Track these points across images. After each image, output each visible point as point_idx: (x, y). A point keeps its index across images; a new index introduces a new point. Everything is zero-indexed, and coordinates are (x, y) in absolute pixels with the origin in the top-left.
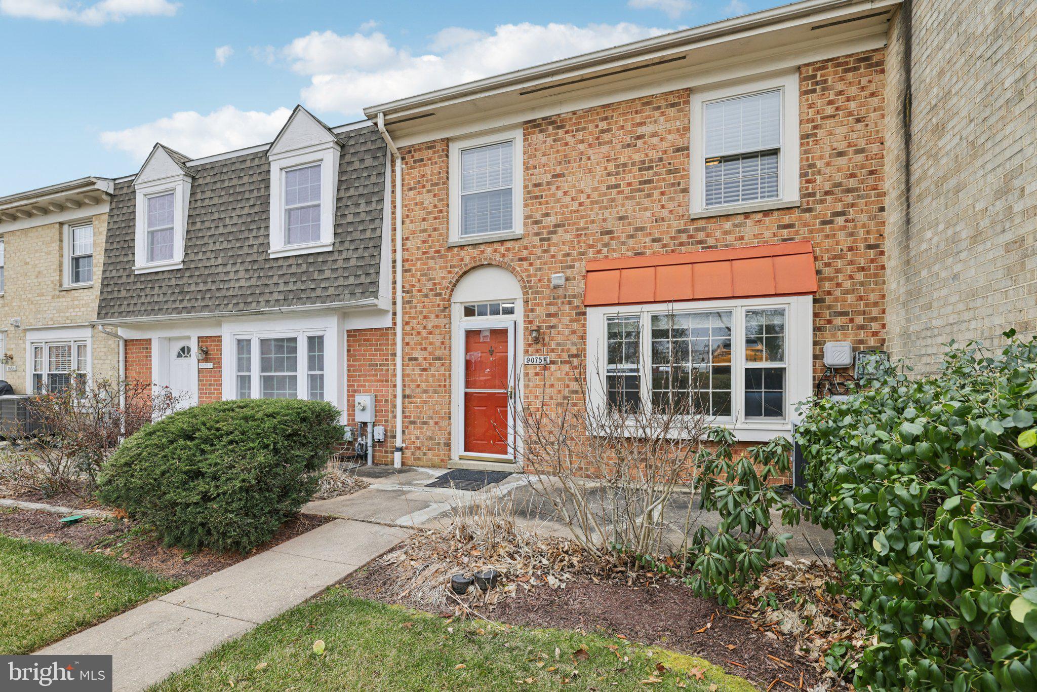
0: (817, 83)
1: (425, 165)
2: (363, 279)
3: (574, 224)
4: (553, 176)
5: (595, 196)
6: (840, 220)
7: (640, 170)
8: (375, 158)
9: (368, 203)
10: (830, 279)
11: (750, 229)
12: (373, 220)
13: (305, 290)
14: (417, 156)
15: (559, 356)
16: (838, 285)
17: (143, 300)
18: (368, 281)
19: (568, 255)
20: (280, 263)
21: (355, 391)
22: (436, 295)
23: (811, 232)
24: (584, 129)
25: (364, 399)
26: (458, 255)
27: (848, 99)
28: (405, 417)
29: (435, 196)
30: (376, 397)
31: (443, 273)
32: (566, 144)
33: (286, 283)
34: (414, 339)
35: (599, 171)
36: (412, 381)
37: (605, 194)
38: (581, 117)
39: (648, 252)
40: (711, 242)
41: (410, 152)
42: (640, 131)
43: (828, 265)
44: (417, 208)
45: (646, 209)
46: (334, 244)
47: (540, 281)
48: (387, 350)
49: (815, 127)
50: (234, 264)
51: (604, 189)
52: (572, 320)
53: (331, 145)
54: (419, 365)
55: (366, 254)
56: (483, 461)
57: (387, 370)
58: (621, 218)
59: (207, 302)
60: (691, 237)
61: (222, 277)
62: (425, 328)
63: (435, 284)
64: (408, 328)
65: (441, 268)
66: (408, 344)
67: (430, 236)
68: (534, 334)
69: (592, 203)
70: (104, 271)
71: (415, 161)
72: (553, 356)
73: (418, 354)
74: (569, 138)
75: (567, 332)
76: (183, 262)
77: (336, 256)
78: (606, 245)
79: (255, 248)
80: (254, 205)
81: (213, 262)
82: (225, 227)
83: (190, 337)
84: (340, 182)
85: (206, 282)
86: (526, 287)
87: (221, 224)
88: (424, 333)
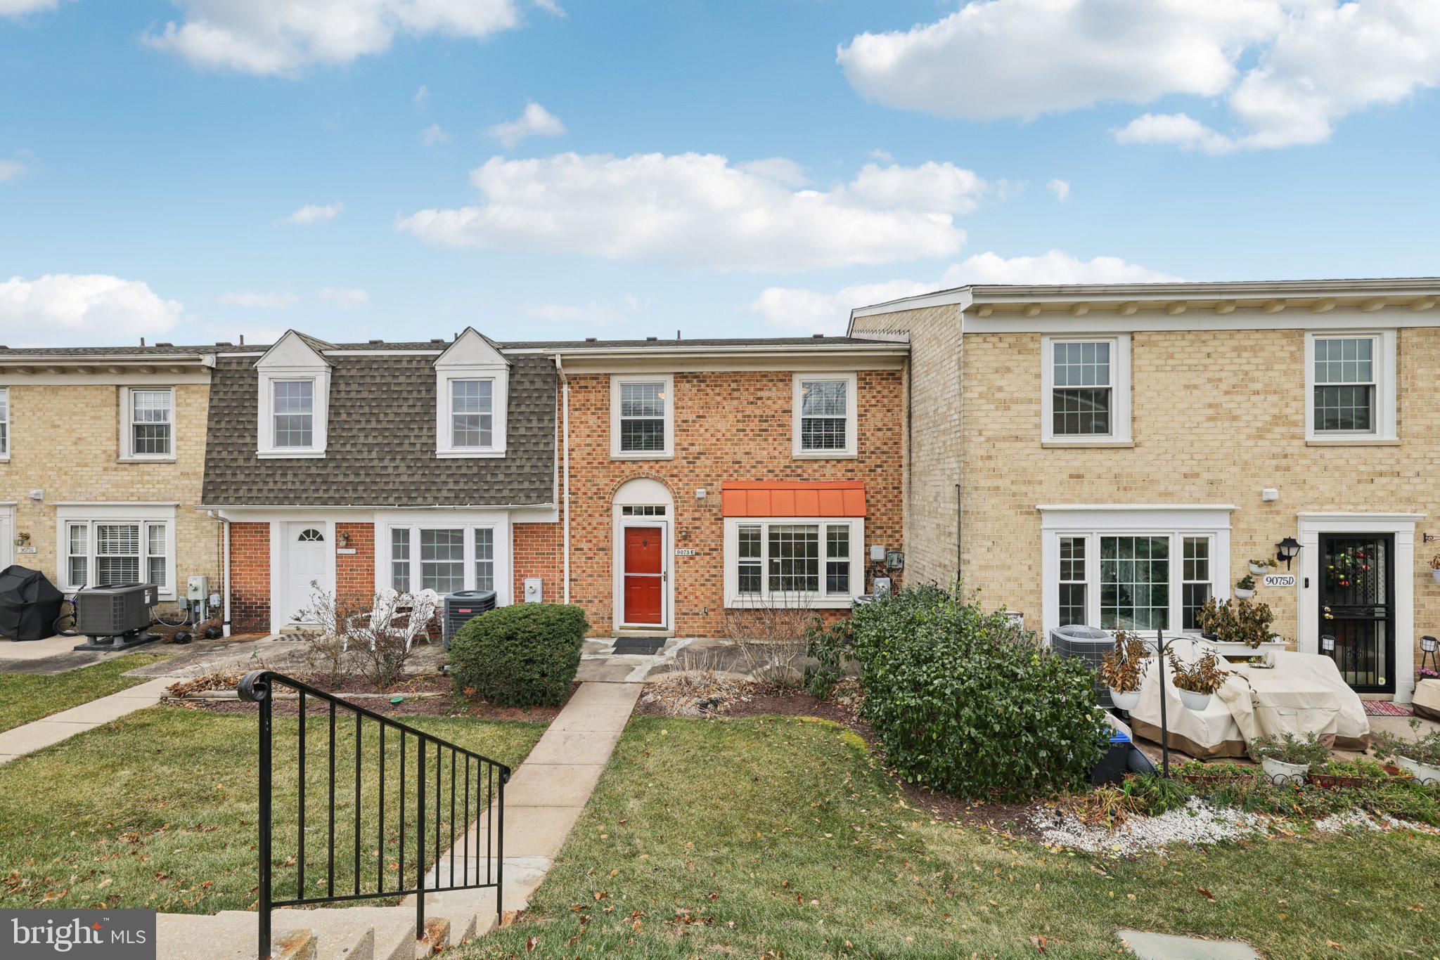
0: (867, 384)
1: (590, 392)
2: (537, 485)
3: (713, 454)
4: (698, 417)
5: (728, 435)
6: (879, 470)
7: (760, 421)
8: (545, 382)
9: (540, 420)
10: (874, 506)
11: (829, 470)
12: (545, 436)
13: (478, 490)
14: (582, 383)
15: (702, 549)
16: (878, 510)
17: (271, 486)
18: (543, 487)
19: (708, 476)
20: (449, 463)
21: (522, 576)
22: (600, 498)
23: (864, 475)
24: (720, 386)
25: (533, 584)
26: (619, 467)
27: (883, 397)
28: (571, 596)
29: (599, 418)
30: (543, 580)
31: (607, 481)
32: (707, 395)
33: (456, 482)
34: (579, 533)
35: (731, 417)
36: (578, 567)
37: (735, 435)
38: (718, 377)
39: (765, 479)
40: (805, 476)
41: (575, 379)
42: (760, 394)
43: (873, 497)
44: (582, 426)
45: (764, 449)
46: (507, 452)
47: (687, 493)
48: (554, 541)
49: (866, 411)
50: (393, 459)
51: (735, 431)
52: (711, 524)
53: (505, 367)
54: (585, 554)
55: (539, 464)
56: (637, 630)
57: (554, 558)
58: (747, 453)
59: (360, 493)
60: (793, 471)
61: (378, 471)
62: (590, 524)
63: (599, 489)
64: (574, 524)
65: (604, 476)
66: (574, 537)
67: (594, 450)
68: (684, 534)
69: (726, 440)
71: (580, 387)
72: (697, 549)
73: (585, 545)
74: (709, 390)
75: (708, 532)
76: (326, 452)
77: (509, 463)
78: (736, 471)
79: (418, 447)
80: (414, 406)
81: (365, 455)
82: (379, 421)
83: (324, 522)
84: (510, 399)
85: (358, 475)
86: (676, 497)
87: (373, 419)
88: (589, 528)
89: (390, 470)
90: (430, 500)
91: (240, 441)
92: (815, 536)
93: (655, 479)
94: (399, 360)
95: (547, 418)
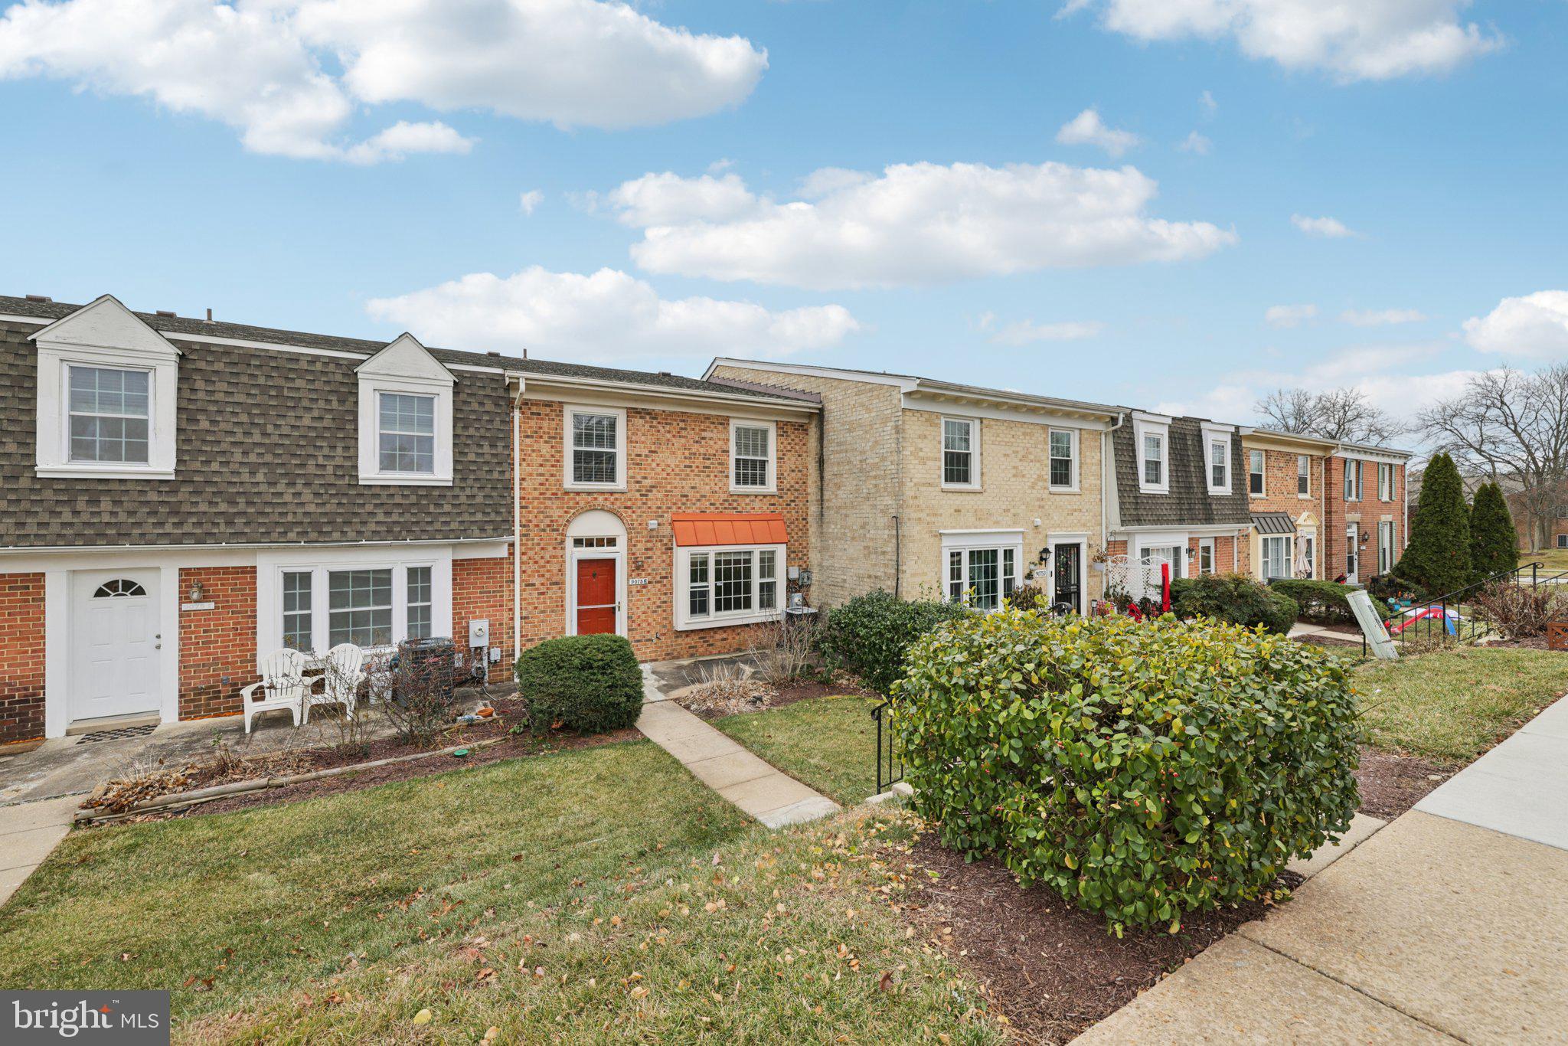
0: (783, 432)
1: (542, 419)
2: (493, 516)
3: (663, 487)
4: (650, 452)
5: (677, 471)
6: (793, 504)
7: (703, 459)
8: (497, 405)
9: (494, 446)
10: (789, 534)
11: (757, 504)
12: (501, 463)
13: (417, 522)
14: (534, 409)
15: (654, 578)
16: (792, 537)
18: (500, 518)
19: (660, 508)
21: (463, 618)
22: (553, 530)
23: (782, 509)
24: (670, 424)
25: (479, 625)
26: (573, 499)
27: (796, 445)
28: (521, 635)
29: (551, 447)
30: (489, 621)
31: (561, 512)
32: (658, 431)
33: (388, 514)
34: (532, 568)
35: (679, 454)
36: (529, 604)
37: (683, 471)
38: (668, 415)
39: (708, 511)
40: (740, 509)
41: (527, 404)
42: (704, 434)
43: (789, 527)
44: (534, 454)
45: (707, 484)
46: (454, 479)
47: (640, 524)
48: (503, 577)
49: (782, 455)
50: (292, 484)
51: (682, 467)
52: (663, 553)
54: (537, 589)
55: (494, 494)
57: (502, 596)
58: (693, 488)
59: (239, 528)
60: (730, 505)
61: (268, 498)
62: (542, 558)
63: (552, 521)
64: (525, 558)
65: (557, 508)
66: (524, 572)
67: (547, 480)
68: (636, 564)
69: (675, 475)
71: (532, 414)
72: (650, 578)
73: (537, 581)
74: (660, 428)
75: (659, 561)
76: (177, 472)
77: (457, 492)
78: (684, 504)
79: (330, 470)
80: (321, 418)
81: (246, 477)
82: (265, 434)
83: (158, 569)
84: (456, 420)
85: (233, 503)
86: (630, 529)
87: (256, 431)
88: (542, 562)
89: (288, 498)
90: (352, 535)
92: (748, 561)
93: (610, 511)
94: (295, 358)
95: (500, 444)
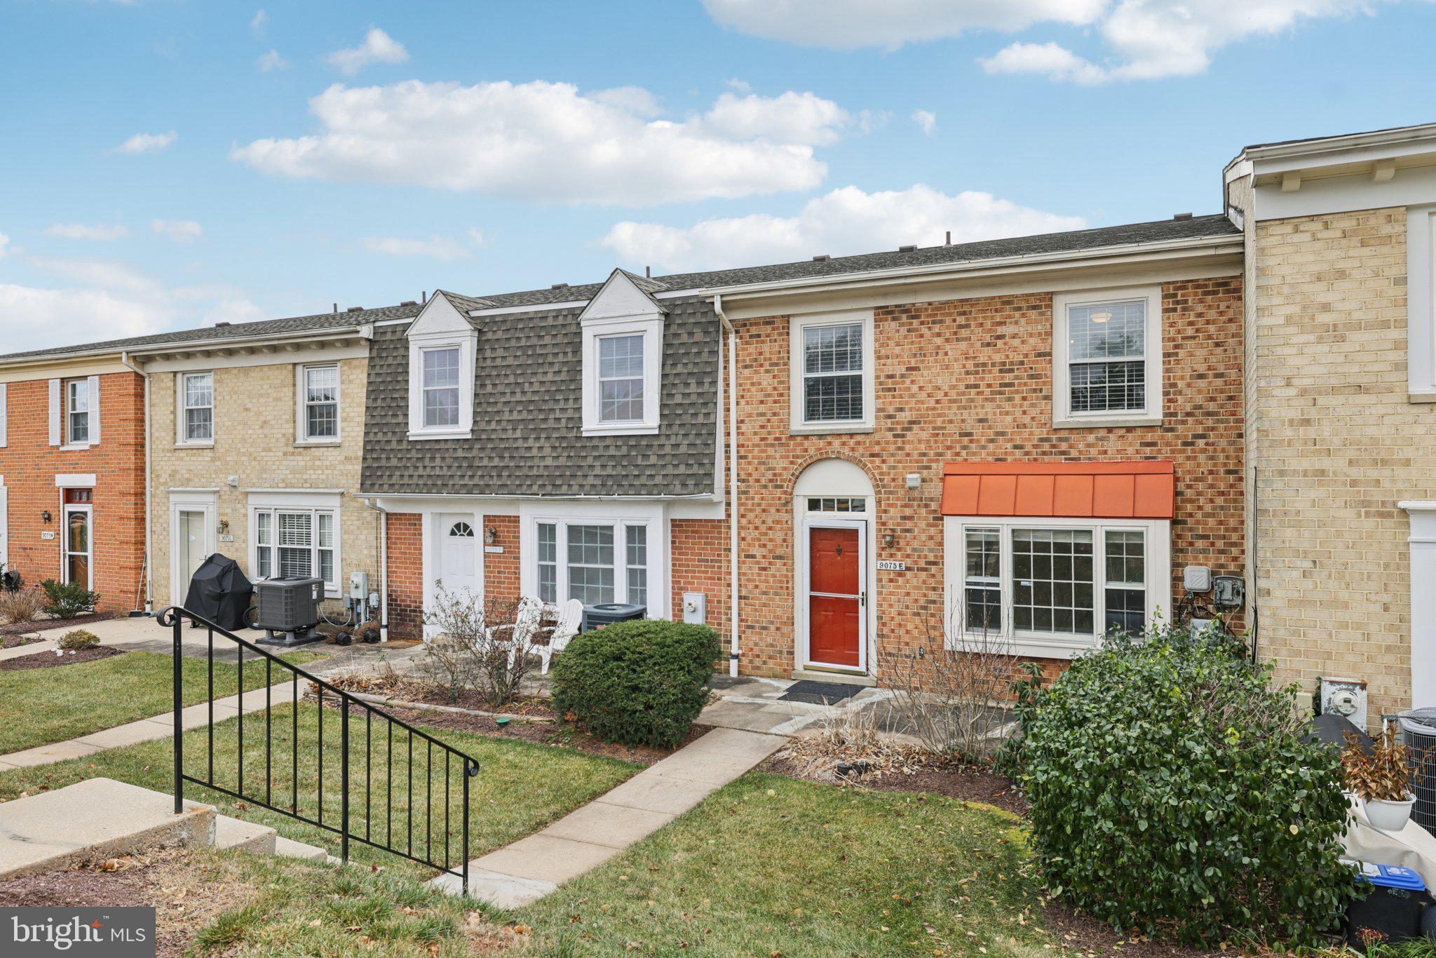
0: (1178, 303)
1: (763, 342)
2: (695, 469)
3: (930, 422)
4: (908, 369)
5: (953, 394)
6: (1201, 443)
7: (1001, 371)
8: (706, 333)
9: (700, 383)
10: (1191, 501)
11: (1113, 444)
12: (705, 404)
13: (627, 476)
14: (754, 331)
15: (916, 563)
16: (1200, 508)
17: (421, 471)
18: (701, 472)
19: (924, 455)
20: (595, 442)
21: (681, 589)
22: (777, 487)
23: (1173, 452)
24: (941, 322)
25: (694, 599)
26: (801, 444)
27: (1208, 322)
28: (741, 620)
29: (774, 377)
30: (707, 596)
31: (785, 463)
32: (922, 336)
33: (604, 466)
34: (751, 534)
35: (957, 367)
36: (749, 580)
37: (963, 394)
38: (937, 309)
39: (1010, 459)
40: (1074, 454)
41: (745, 325)
42: (1000, 330)
43: (1189, 487)
44: (753, 389)
45: (1007, 413)
46: (660, 426)
47: (894, 480)
48: (720, 544)
49: (1176, 347)
50: (538, 439)
51: (962, 388)
52: (929, 525)
53: (657, 316)
54: (758, 563)
55: (698, 442)
56: (829, 672)
57: (720, 567)
58: (981, 421)
59: (504, 481)
60: (1054, 446)
61: (523, 453)
62: (764, 522)
63: (775, 475)
64: (744, 521)
65: (782, 457)
66: (744, 539)
67: (769, 421)
68: (888, 539)
69: (951, 401)
70: (366, 434)
71: (751, 337)
72: (909, 562)
73: (757, 552)
74: (924, 330)
75: (923, 537)
76: (472, 430)
77: (663, 441)
79: (563, 423)
80: (559, 372)
81: (510, 434)
82: (524, 393)
83: (472, 514)
84: (665, 357)
85: (502, 458)
86: (878, 486)
87: (518, 390)
88: (763, 528)
89: (534, 452)
90: (575, 488)
91: (394, 421)
92: (1088, 548)
93: (849, 460)
94: (544, 316)
95: (707, 380)
